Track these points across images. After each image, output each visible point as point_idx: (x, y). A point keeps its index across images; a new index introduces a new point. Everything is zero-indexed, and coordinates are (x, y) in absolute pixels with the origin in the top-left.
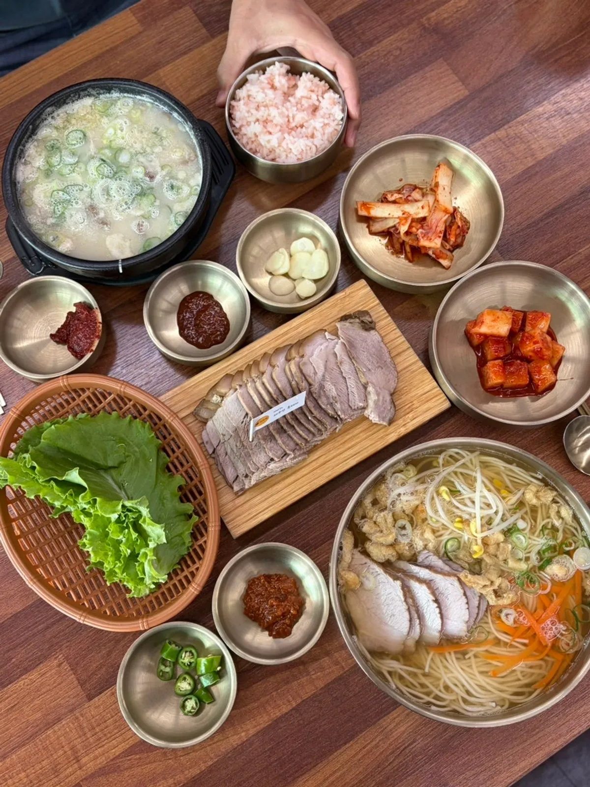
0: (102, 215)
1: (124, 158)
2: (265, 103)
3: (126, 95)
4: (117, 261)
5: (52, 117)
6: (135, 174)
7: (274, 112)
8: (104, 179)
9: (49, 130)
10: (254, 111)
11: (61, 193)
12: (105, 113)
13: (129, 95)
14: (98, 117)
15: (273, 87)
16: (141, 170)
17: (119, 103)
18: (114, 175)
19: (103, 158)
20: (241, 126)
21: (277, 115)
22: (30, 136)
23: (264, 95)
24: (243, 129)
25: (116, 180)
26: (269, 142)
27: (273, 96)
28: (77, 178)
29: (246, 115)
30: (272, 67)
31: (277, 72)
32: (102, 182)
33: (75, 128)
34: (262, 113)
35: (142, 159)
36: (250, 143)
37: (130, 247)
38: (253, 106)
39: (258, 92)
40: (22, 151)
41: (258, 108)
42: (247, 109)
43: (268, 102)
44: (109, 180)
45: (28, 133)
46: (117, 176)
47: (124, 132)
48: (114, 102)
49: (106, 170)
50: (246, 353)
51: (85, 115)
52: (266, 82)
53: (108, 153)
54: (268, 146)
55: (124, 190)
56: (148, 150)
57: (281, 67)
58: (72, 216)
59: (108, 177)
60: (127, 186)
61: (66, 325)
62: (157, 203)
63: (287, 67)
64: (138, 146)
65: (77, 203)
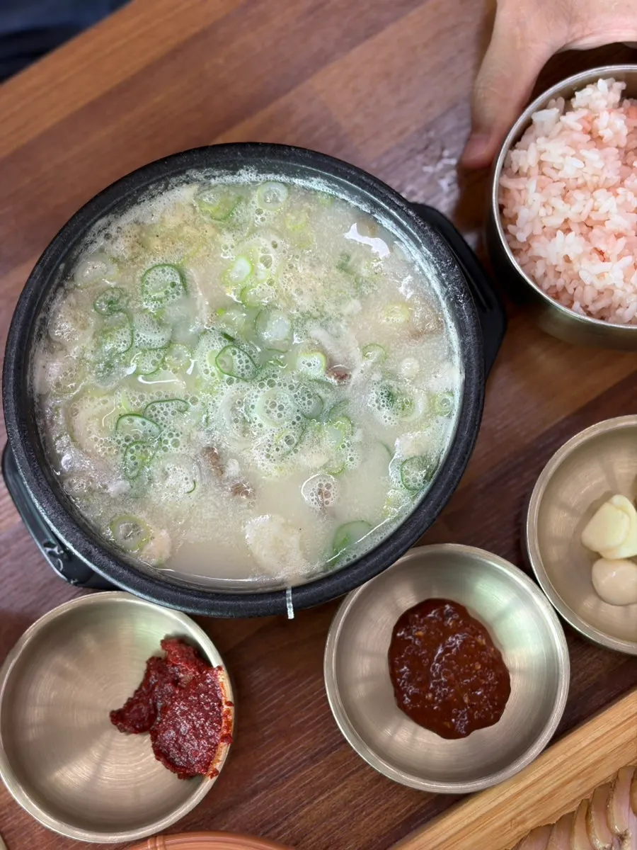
0: (233, 469)
1: (274, 331)
2: (580, 181)
3: (271, 176)
4: (282, 592)
5: (107, 236)
6: (303, 368)
7: (606, 203)
8: (235, 385)
9: (99, 266)
10: (559, 203)
11: (138, 420)
12: (227, 221)
13: (278, 177)
14: (211, 232)
15: (596, 139)
16: (318, 359)
17: (256, 196)
18: (255, 375)
19: (229, 332)
20: (532, 237)
21: (614, 210)
22: (61, 285)
23: (580, 164)
24: (535, 245)
25: (262, 385)
26: (601, 276)
27: (600, 165)
28: (172, 382)
29: (542, 212)
30: (589, 90)
31: (602, 104)
32: (229, 391)
33: (159, 260)
34: (579, 207)
35: (317, 332)
36: (551, 274)
37: (302, 547)
38: (556, 189)
39: (564, 156)
40: (44, 321)
41: (565, 196)
42: (544, 200)
43: (588, 178)
44: (245, 385)
45: (57, 281)
46: (263, 374)
47: (273, 269)
48: (243, 194)
49: (238, 360)
50: (559, 759)
51: (180, 226)
52: (580, 127)
53: (238, 317)
54: (599, 285)
55: (281, 408)
56: (330, 308)
57: (610, 88)
58: (166, 475)
59: (243, 378)
60: (286, 397)
61: (145, 691)
62: (357, 438)
63: (621, 86)
64: (305, 303)
65: (176, 444)
